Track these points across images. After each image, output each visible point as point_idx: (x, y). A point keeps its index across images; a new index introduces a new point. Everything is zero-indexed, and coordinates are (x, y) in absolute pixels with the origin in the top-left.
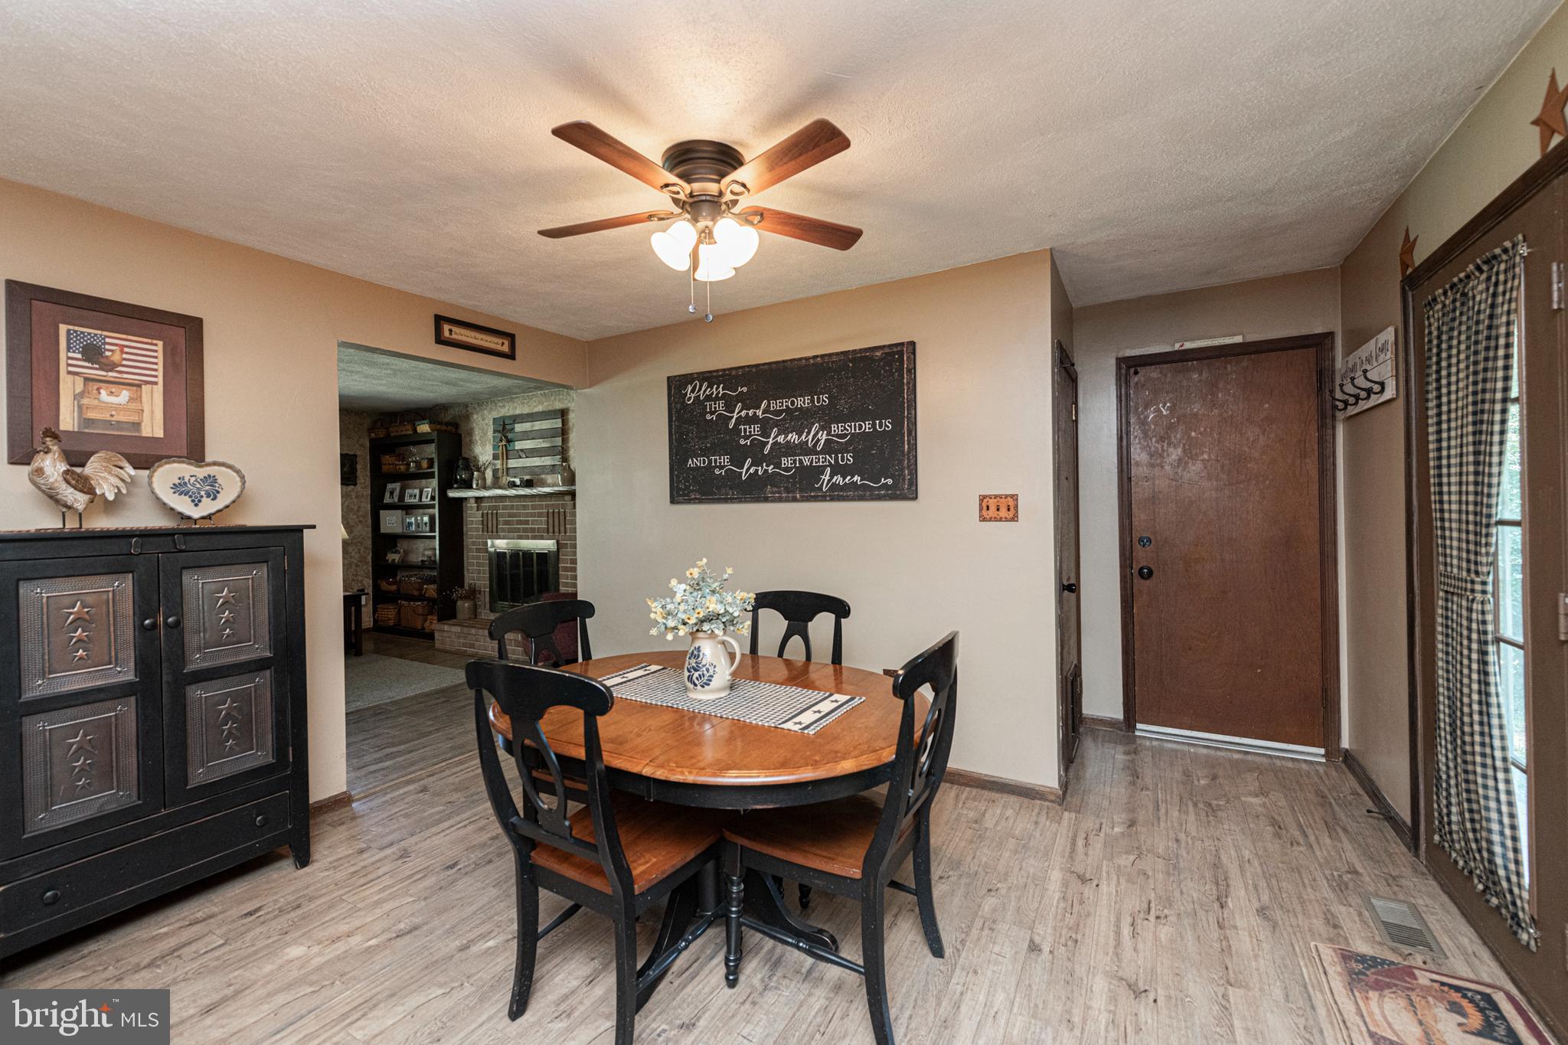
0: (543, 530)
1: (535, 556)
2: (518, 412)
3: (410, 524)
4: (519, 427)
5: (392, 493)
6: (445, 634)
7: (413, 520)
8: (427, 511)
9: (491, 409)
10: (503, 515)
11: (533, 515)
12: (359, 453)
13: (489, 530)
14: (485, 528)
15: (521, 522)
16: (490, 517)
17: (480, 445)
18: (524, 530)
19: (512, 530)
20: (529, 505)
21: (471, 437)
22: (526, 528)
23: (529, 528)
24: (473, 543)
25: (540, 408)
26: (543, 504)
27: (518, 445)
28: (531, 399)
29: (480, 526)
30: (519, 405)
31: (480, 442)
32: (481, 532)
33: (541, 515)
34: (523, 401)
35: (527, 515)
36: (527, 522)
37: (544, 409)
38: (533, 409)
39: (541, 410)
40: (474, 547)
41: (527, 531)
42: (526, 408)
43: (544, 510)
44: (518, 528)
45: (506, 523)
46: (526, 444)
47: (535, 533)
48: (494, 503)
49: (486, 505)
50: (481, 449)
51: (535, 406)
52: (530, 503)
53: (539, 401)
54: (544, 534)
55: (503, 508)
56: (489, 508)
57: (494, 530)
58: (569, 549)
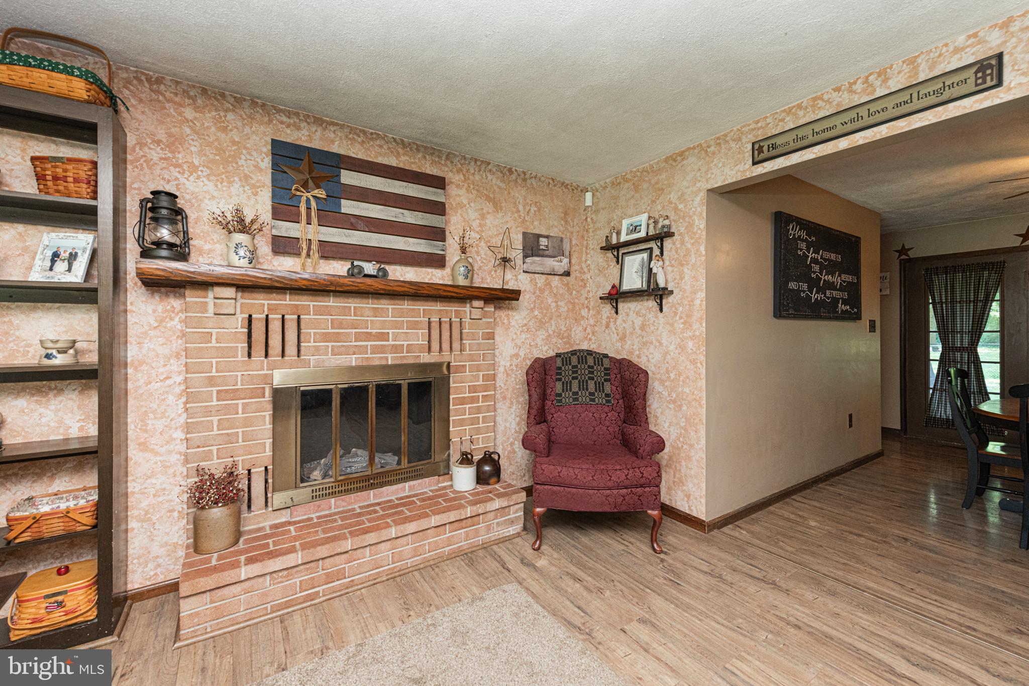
0: (421, 349)
1: (405, 392)
4: (348, 177)
6: (234, 589)
9: (253, 119)
10: (315, 324)
11: (396, 325)
13: (270, 352)
14: (258, 348)
15: (368, 337)
16: (275, 326)
17: (208, 177)
18: (375, 349)
19: (343, 349)
20: (388, 309)
21: (173, 152)
22: (382, 345)
23: (388, 345)
24: (211, 381)
25: (393, 162)
26: (420, 309)
27: (348, 207)
28: (372, 139)
29: (240, 345)
30: (341, 138)
31: (207, 172)
32: (241, 356)
33: (415, 325)
34: (351, 136)
35: (383, 325)
36: (384, 337)
37: (401, 165)
38: (376, 157)
39: (394, 165)
40: (215, 389)
41: (382, 350)
42: (360, 150)
43: (422, 319)
44: (361, 346)
45: (326, 337)
46: (368, 210)
47: (403, 353)
48: (288, 300)
49: (261, 303)
50: (210, 186)
51: (380, 154)
52: (390, 307)
53: (389, 148)
54: (422, 354)
55: (319, 311)
56: (272, 309)
57: (287, 352)
58: (468, 373)
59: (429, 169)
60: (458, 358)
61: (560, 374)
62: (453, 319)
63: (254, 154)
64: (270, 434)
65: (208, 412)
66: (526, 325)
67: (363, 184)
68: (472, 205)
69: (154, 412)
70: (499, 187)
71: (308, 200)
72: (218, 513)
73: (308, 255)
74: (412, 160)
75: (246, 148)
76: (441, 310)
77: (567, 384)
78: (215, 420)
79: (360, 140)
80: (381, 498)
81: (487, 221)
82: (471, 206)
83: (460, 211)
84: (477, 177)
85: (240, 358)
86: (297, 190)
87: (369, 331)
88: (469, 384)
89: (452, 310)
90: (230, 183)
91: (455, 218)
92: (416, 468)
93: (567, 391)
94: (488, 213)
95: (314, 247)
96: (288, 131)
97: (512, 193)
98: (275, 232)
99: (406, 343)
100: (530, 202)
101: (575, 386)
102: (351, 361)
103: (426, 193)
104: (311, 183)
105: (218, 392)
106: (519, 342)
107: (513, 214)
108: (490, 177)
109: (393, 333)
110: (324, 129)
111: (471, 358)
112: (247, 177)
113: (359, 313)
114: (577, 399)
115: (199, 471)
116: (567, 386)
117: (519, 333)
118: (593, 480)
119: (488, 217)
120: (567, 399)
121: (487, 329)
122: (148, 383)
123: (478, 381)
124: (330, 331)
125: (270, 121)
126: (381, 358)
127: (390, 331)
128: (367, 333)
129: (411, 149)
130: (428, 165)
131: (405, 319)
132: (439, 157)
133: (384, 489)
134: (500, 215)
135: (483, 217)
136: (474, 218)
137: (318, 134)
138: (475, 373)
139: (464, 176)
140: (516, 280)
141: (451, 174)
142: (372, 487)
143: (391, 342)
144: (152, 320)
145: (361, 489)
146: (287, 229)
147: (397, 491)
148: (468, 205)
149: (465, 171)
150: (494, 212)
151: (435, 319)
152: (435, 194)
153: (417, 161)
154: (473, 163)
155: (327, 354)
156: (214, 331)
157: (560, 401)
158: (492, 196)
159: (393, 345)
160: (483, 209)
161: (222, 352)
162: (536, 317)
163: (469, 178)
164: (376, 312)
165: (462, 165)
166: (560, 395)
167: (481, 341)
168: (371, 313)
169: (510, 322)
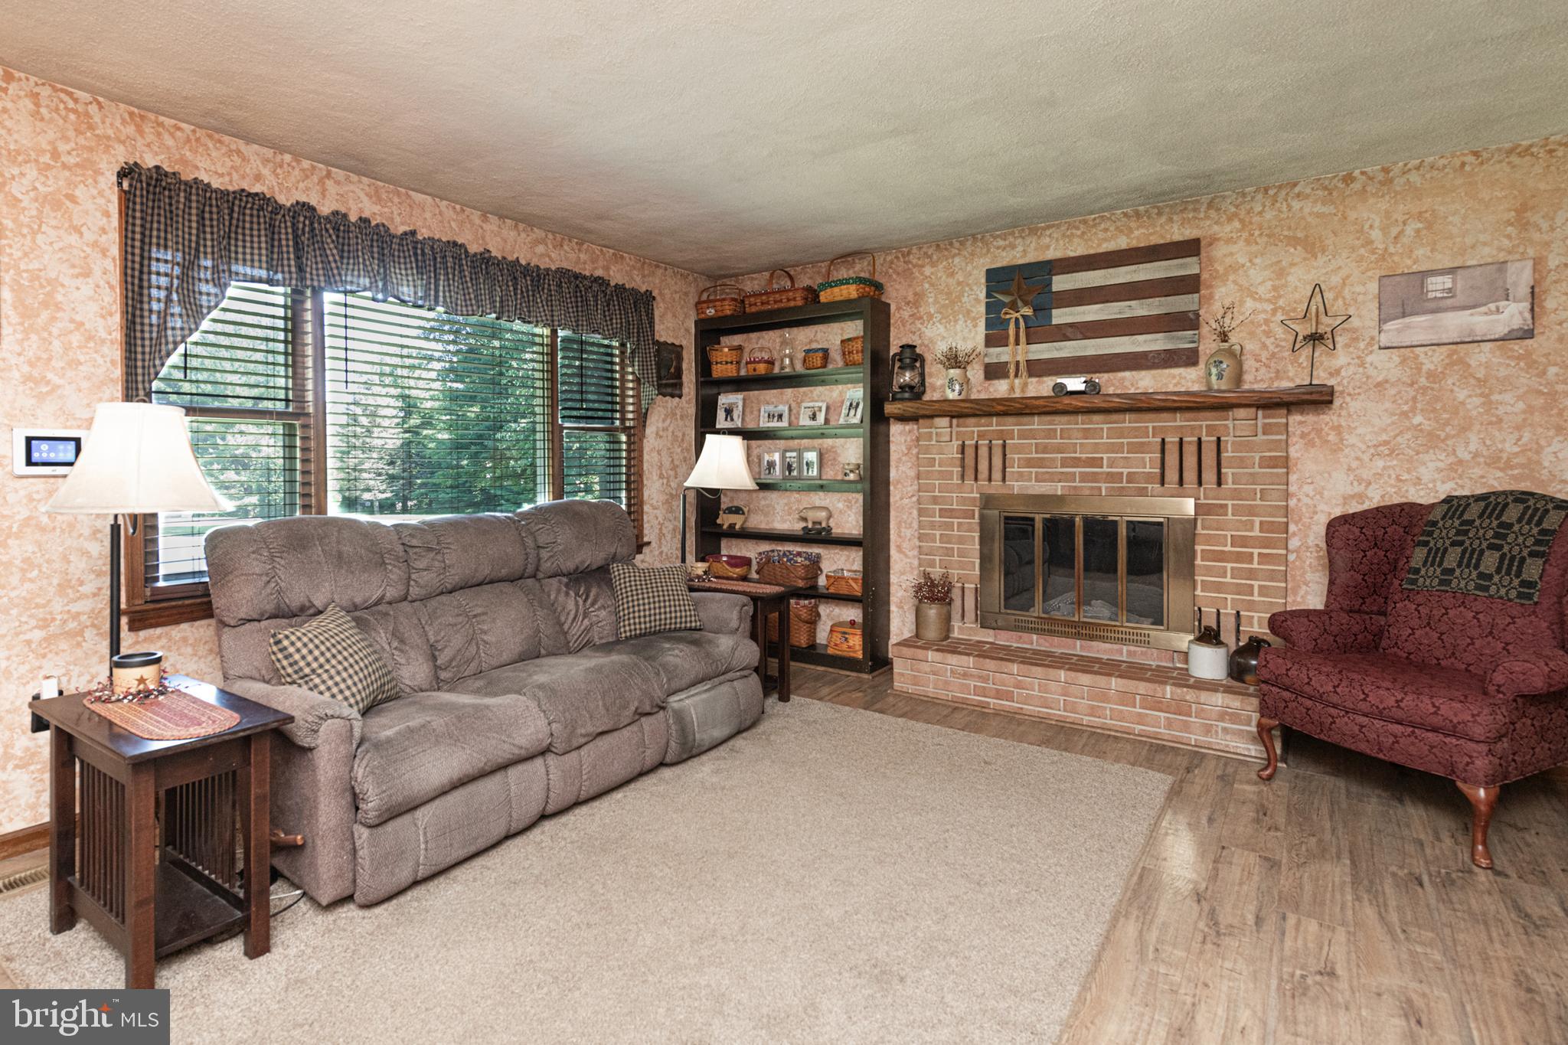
0: (1148, 478)
1: (1123, 532)
2: (1052, 254)
3: (771, 465)
4: (1061, 283)
5: (729, 412)
6: (926, 667)
7: (777, 457)
8: (817, 442)
9: (972, 254)
10: (1019, 449)
11: (1113, 448)
12: (684, 343)
13: (979, 476)
14: (970, 473)
15: (1076, 462)
16: (983, 452)
17: (940, 321)
18: (1085, 477)
19: (1047, 476)
20: (1102, 429)
21: (917, 308)
22: (1093, 473)
23: (1102, 473)
24: (935, 500)
25: (1122, 243)
26: (1147, 427)
27: (1061, 316)
28: (1094, 226)
29: (955, 469)
30: (1057, 240)
31: (939, 316)
32: (956, 481)
33: (1140, 448)
34: (1069, 233)
35: (1096, 448)
36: (1097, 462)
37: (1134, 244)
38: (1099, 245)
39: (1124, 246)
40: (937, 507)
41: (1094, 478)
42: (1079, 245)
43: (1151, 439)
44: (1067, 473)
45: (1030, 463)
46: (1084, 313)
47: (1122, 482)
48: (994, 425)
49: (973, 429)
50: (942, 329)
51: (1105, 240)
52: (1105, 426)
53: (1117, 228)
54: (1150, 486)
55: (1023, 435)
56: (981, 436)
57: (994, 477)
58: (1230, 517)
59: (1178, 233)
60: (1211, 494)
61: (1430, 534)
62: (1204, 438)
63: (975, 288)
64: (977, 554)
65: (932, 526)
66: (1386, 443)
67: (1078, 286)
68: (1258, 261)
69: (905, 522)
70: (1318, 215)
71: (1017, 320)
72: (932, 612)
73: (1016, 376)
74: (1151, 231)
75: (968, 285)
76: (1182, 426)
77: (1436, 553)
78: (938, 533)
79: (1079, 233)
80: (1089, 651)
81: (1290, 278)
82: (1253, 264)
83: (1231, 278)
84: (1269, 215)
85: (955, 481)
86: (1006, 313)
87: (1077, 455)
88: (1233, 533)
89: (1201, 426)
90: (956, 321)
91: (1223, 289)
92: (1139, 631)
93: (1432, 565)
94: (1292, 265)
95: (1022, 366)
96: (1004, 254)
97: (1352, 215)
98: (987, 360)
99: (1125, 471)
100: (1401, 218)
101: (1452, 559)
102: (1056, 490)
103: (1167, 269)
104: (1020, 303)
105: (940, 510)
106: (1365, 474)
107: (1353, 249)
108: (1296, 205)
109: (1108, 458)
110: (1039, 237)
111: (1236, 495)
112: (969, 312)
113: (1065, 436)
114: (1448, 583)
115: (927, 576)
116: (1436, 556)
117: (1366, 457)
118: (1335, 692)
119: (1292, 271)
120: (1428, 580)
121: (1270, 450)
122: (902, 499)
123: (1252, 530)
124: (1034, 455)
125: (988, 251)
126: (1092, 488)
127: (1105, 456)
128: (1075, 458)
129: (1149, 217)
130: (1175, 227)
131: (1125, 441)
132: (1195, 210)
133: (1094, 644)
134: (1321, 260)
135: (1281, 273)
136: (1260, 280)
137: (1033, 245)
138: (1244, 518)
139: (1241, 221)
140: (1362, 365)
141: (1216, 228)
142: (1078, 636)
143: (1105, 469)
144: (904, 448)
145: (1066, 635)
146: (998, 355)
147: (1111, 651)
148: (1248, 264)
149: (1242, 213)
150: (1305, 259)
151: (1172, 439)
152: (1182, 266)
153: (1158, 229)
154: (1260, 196)
155: (1030, 480)
156: (937, 457)
157: (1414, 582)
158: (1300, 235)
159: (1108, 473)
160: (1280, 261)
161: (943, 475)
162: (1418, 428)
163: (1251, 223)
164: (1087, 433)
165: (1237, 207)
166: (1417, 571)
167: (1257, 469)
168: (1080, 435)
169: (1342, 440)
